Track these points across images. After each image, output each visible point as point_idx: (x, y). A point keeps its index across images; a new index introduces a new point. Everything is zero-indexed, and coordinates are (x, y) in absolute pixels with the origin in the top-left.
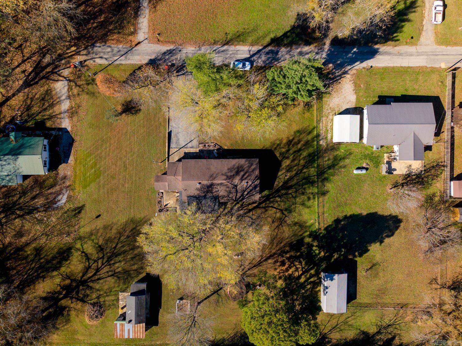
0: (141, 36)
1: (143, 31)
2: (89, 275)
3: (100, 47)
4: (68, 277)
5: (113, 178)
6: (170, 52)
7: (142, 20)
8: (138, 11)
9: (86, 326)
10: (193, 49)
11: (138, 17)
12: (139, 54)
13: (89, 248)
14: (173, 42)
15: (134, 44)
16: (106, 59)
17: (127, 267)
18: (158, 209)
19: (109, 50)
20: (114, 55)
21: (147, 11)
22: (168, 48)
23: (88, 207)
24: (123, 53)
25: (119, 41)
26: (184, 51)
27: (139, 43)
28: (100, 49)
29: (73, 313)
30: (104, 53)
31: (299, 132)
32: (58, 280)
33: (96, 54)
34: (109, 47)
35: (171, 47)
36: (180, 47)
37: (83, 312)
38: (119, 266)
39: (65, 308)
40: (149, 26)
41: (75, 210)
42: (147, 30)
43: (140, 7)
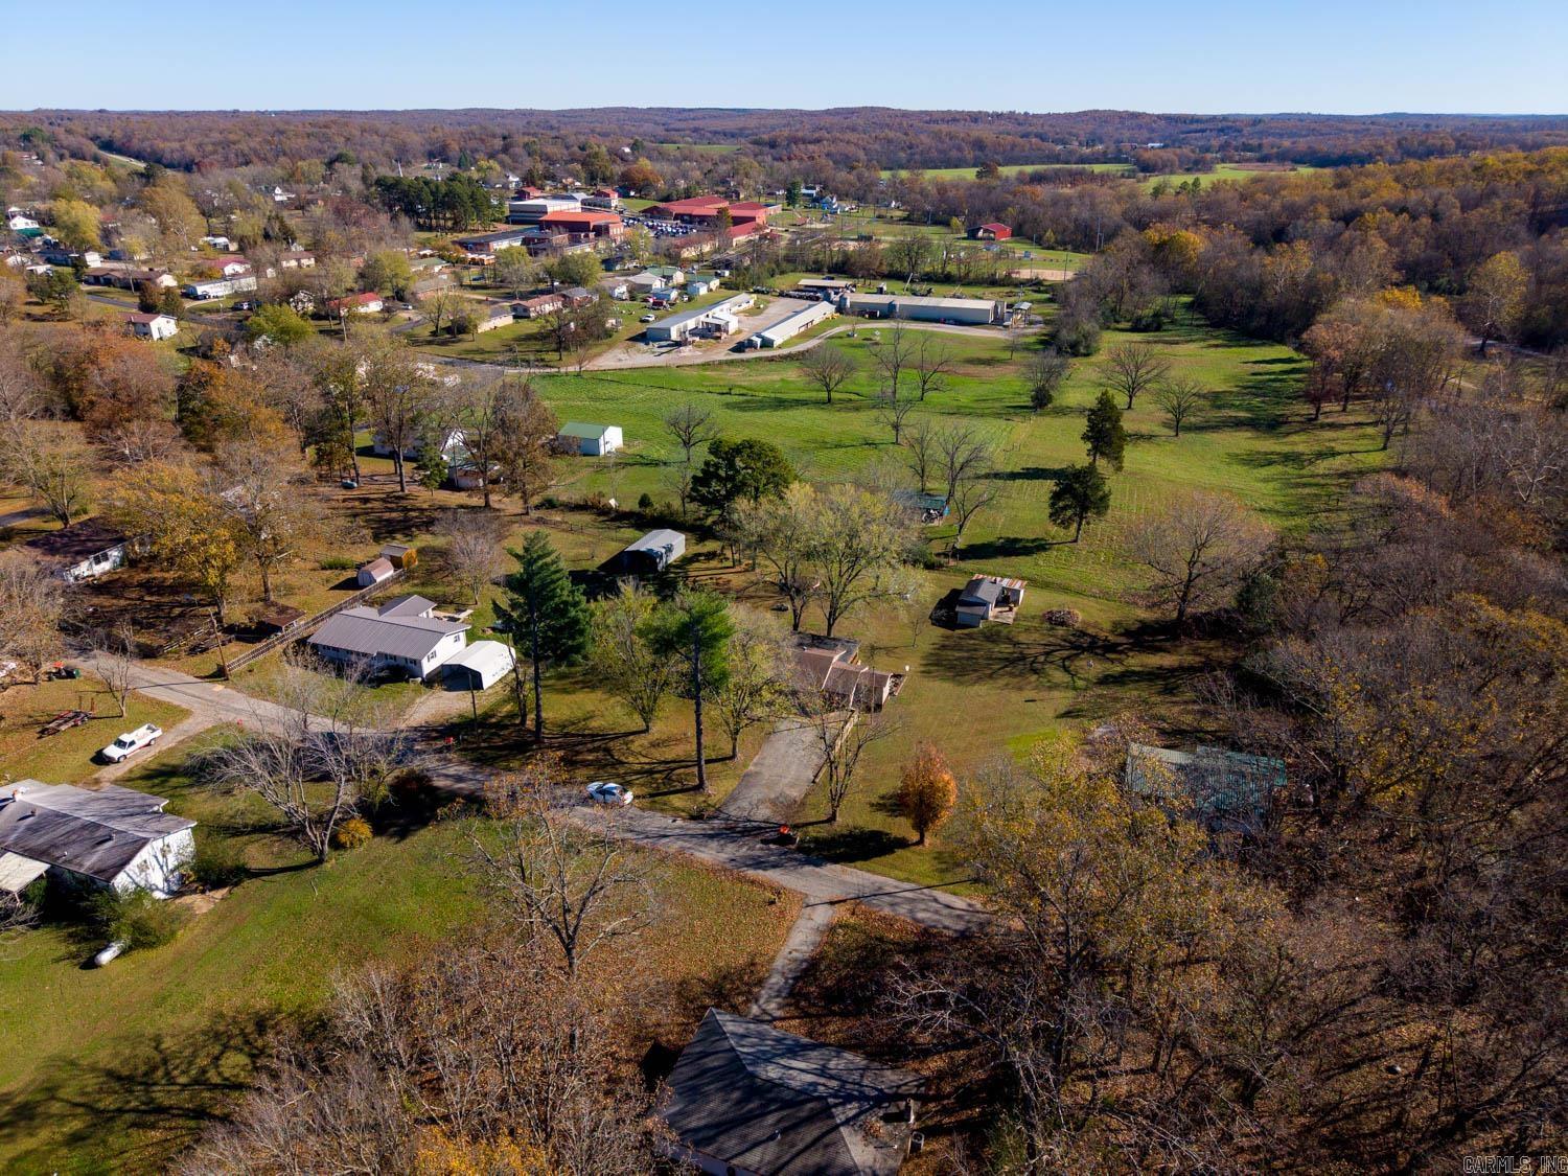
0: (822, 916)
1: (811, 924)
2: (1066, 653)
3: (945, 927)
4: (1112, 661)
5: (982, 732)
6: (758, 864)
7: (804, 948)
8: (805, 971)
9: (1083, 610)
10: (697, 854)
11: (813, 958)
12: (844, 883)
13: (1059, 676)
14: (742, 880)
15: (848, 906)
16: (936, 900)
17: (990, 646)
18: (904, 681)
19: (920, 915)
20: (911, 901)
21: (779, 963)
22: (760, 872)
23: (1051, 714)
24: (886, 899)
25: (889, 922)
26: (723, 856)
27: (832, 903)
28: (947, 922)
29: (1107, 626)
30: (936, 912)
31: (564, 691)
32: (1131, 661)
33: (959, 916)
34: (916, 920)
35: (751, 873)
36: (728, 866)
37: (1083, 622)
38: (1005, 649)
39: (1121, 635)
40: (789, 929)
41: (1077, 716)
42: (801, 923)
43: (796, 979)
